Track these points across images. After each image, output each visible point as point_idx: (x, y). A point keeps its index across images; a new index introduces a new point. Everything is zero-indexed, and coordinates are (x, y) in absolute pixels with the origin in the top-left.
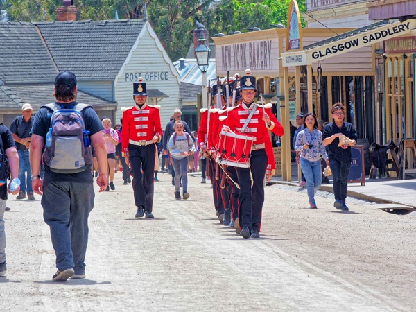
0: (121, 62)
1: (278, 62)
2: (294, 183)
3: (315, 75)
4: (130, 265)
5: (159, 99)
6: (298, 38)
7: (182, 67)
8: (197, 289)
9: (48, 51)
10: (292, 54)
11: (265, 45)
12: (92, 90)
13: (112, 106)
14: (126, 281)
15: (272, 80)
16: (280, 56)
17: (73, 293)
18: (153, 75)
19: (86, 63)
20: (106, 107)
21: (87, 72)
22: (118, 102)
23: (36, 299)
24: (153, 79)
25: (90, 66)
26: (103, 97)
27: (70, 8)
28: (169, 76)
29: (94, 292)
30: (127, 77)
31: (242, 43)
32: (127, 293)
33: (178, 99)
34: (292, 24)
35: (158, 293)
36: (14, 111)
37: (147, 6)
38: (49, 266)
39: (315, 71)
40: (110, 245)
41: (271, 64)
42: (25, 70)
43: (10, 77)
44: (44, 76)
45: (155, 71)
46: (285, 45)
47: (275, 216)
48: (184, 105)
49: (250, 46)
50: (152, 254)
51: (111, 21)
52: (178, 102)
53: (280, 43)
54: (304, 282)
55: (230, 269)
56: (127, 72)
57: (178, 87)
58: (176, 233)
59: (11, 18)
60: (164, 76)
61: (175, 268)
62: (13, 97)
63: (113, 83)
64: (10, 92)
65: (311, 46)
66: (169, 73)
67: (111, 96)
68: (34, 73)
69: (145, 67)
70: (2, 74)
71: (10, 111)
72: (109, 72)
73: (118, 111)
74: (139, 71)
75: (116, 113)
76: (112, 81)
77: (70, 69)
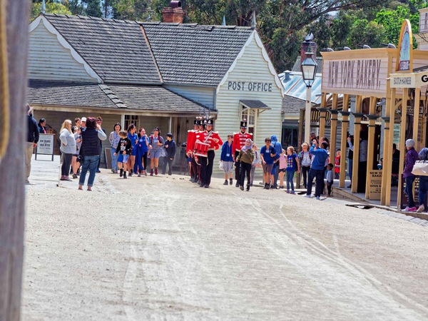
0: (225, 70)
1: (385, 82)
2: (393, 208)
3: (423, 99)
4: (218, 280)
5: (260, 111)
6: (409, 59)
7: (287, 79)
8: (284, 311)
9: (151, 52)
10: (400, 75)
11: (374, 64)
12: (193, 96)
13: (212, 114)
14: (213, 297)
15: (378, 100)
16: (389, 76)
17: (157, 305)
18: (256, 85)
19: (189, 67)
21: (189, 77)
22: (219, 110)
23: (119, 308)
24: (256, 89)
25: (193, 71)
26: (204, 103)
27: (177, 10)
28: (273, 87)
29: (179, 306)
30: (229, 86)
31: (351, 60)
32: (212, 310)
33: (280, 112)
34: (403, 44)
35: (244, 312)
36: (111, 111)
37: (256, 14)
38: (135, 275)
39: (423, 94)
40: (199, 259)
41: (379, 84)
42: (126, 70)
43: (110, 75)
44: (145, 77)
45: (259, 81)
46: (394, 65)
47: (371, 241)
48: (286, 118)
49: (359, 64)
50: (241, 270)
51: (218, 26)
52: (280, 115)
53: (390, 62)
54: (395, 313)
55: (320, 293)
56: (230, 80)
57: (281, 100)
58: (267, 250)
59: (116, 16)
60: (267, 87)
61: (264, 287)
62: (111, 96)
63: (215, 90)
64: (108, 91)
65: (422, 69)
66: (273, 85)
67: (212, 103)
68: (135, 73)
69: (249, 77)
70: (102, 72)
71: (107, 110)
72: (212, 78)
73: (218, 119)
74: (243, 80)
75: (216, 122)
76: (214, 88)
77: (172, 72)
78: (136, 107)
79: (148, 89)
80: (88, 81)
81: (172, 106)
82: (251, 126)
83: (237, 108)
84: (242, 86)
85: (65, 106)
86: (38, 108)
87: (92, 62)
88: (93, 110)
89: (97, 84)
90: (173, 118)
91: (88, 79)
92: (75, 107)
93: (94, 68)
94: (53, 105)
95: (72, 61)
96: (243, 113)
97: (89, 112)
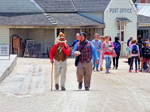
0: (108, 3)
5: (127, 23)
12: (92, 17)
13: (102, 26)
19: (89, 3)
20: (99, 26)
21: (90, 7)
22: (106, 23)
24: (124, 12)
25: (91, 4)
26: (98, 20)
28: (132, 11)
30: (110, 11)
33: (136, 23)
36: (49, 27)
42: (57, 5)
43: (49, 8)
44: (67, 9)
45: (125, 8)
48: (139, 26)
52: (136, 24)
56: (111, 8)
57: (137, 17)
60: (129, 11)
63: (103, 13)
64: (48, 17)
66: (132, 9)
67: (102, 20)
68: (62, 7)
69: (120, 6)
70: (44, 7)
71: (47, 27)
72: (101, 7)
73: (105, 28)
74: (117, 8)
75: (105, 30)
76: (103, 12)
77: (81, 5)
78: (63, 24)
79: (69, 14)
80: (37, 12)
81: (81, 22)
82: (122, 31)
83: (115, 22)
84: (117, 11)
85: (25, 25)
86: (11, 27)
87: (39, 2)
88: (40, 27)
89: (42, 13)
90: (82, 29)
91: (37, 11)
92: (31, 26)
93: (40, 5)
94: (19, 25)
95: (29, 2)
96: (118, 24)
97: (38, 28)
